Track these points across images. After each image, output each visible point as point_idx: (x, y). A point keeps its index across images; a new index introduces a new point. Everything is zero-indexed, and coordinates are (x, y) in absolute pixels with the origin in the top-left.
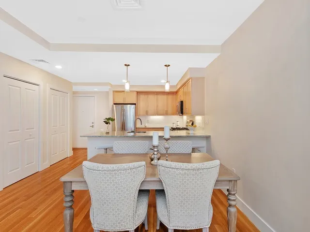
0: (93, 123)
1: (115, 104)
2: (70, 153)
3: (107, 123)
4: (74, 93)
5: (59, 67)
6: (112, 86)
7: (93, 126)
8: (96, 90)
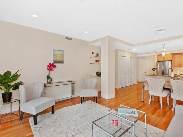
0: (146, 71)
1: (158, 61)
2: (136, 83)
3: (153, 70)
4: (138, 57)
5: (134, 50)
6: (156, 52)
7: (146, 72)
8: (148, 55)
